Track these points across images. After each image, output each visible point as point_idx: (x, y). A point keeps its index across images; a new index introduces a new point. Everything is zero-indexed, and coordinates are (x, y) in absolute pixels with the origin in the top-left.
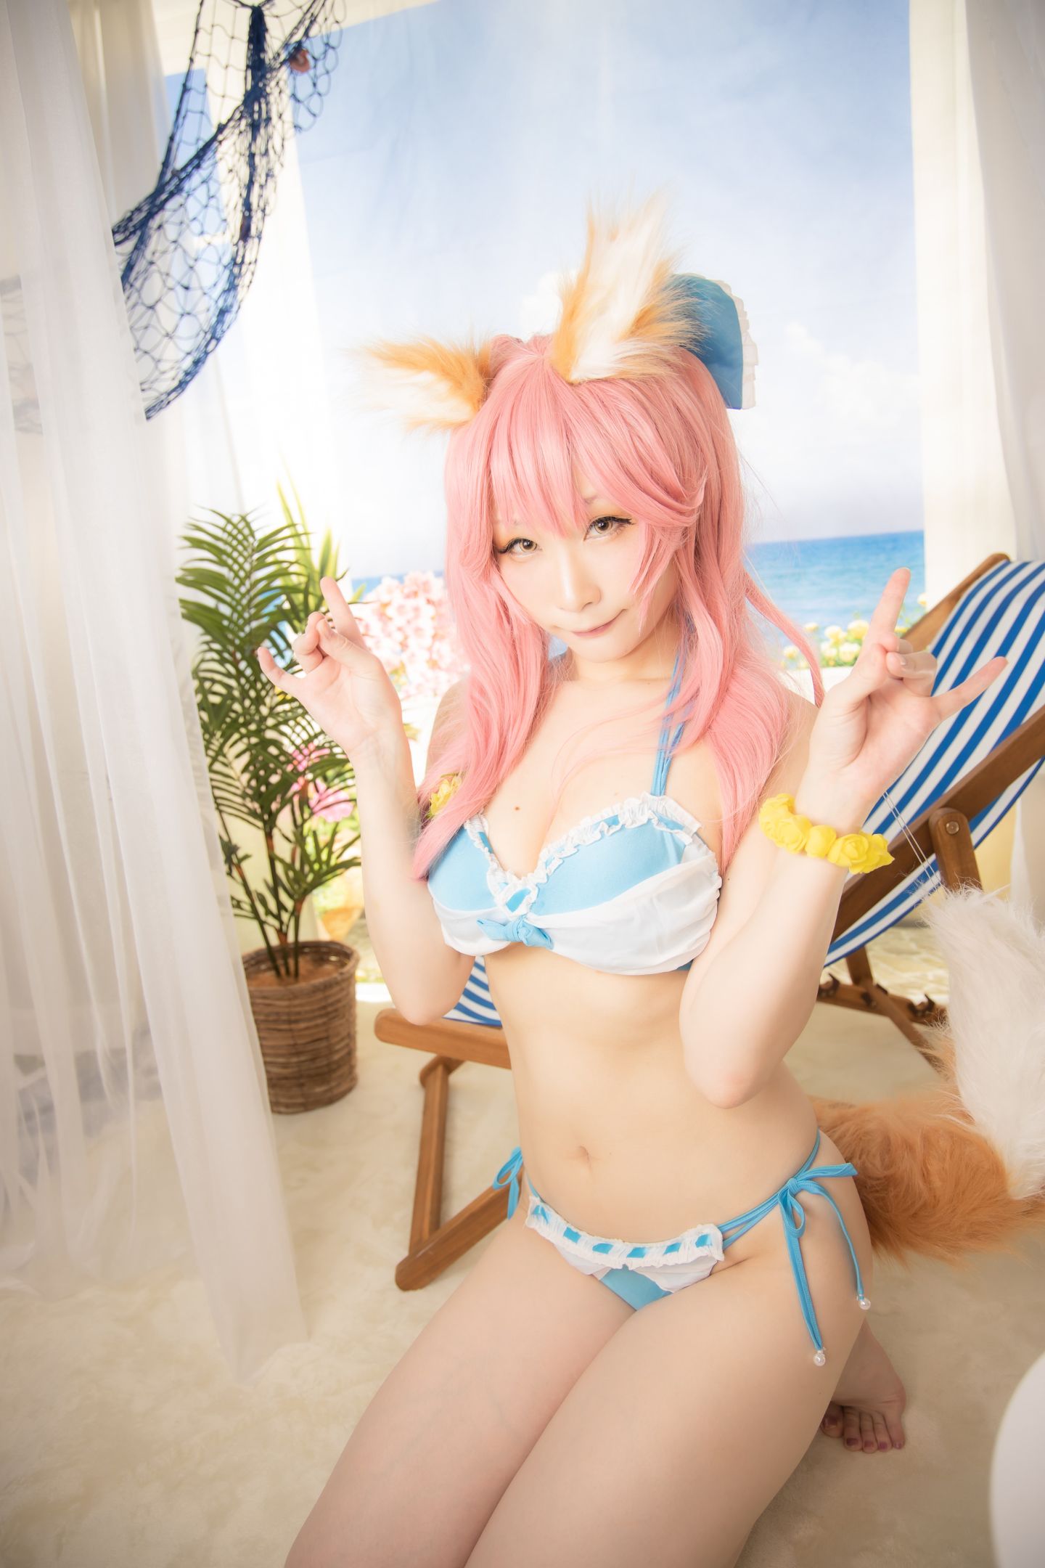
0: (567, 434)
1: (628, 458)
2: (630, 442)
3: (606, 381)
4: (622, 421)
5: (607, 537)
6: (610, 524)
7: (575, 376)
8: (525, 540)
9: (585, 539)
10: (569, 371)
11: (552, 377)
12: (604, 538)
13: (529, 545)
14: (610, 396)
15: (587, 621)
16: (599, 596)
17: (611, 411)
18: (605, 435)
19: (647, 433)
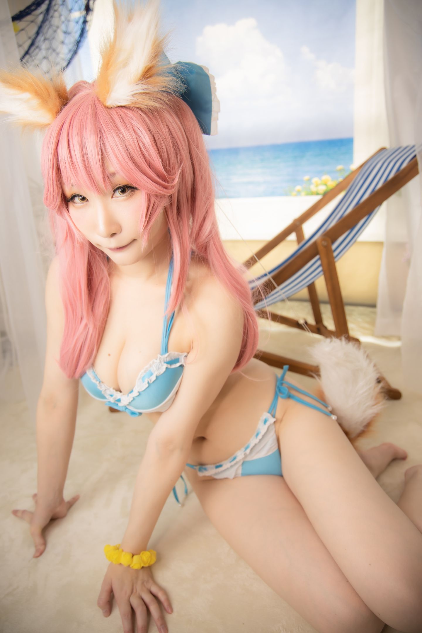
0: (100, 135)
1: (135, 153)
2: (136, 143)
3: (124, 107)
4: (133, 131)
5: (124, 197)
6: (127, 190)
7: (110, 102)
8: (81, 196)
9: (112, 197)
10: (105, 99)
11: (97, 102)
12: (123, 198)
13: (83, 199)
14: (128, 116)
15: (114, 243)
16: (120, 230)
17: (127, 125)
18: (122, 139)
19: (147, 139)
